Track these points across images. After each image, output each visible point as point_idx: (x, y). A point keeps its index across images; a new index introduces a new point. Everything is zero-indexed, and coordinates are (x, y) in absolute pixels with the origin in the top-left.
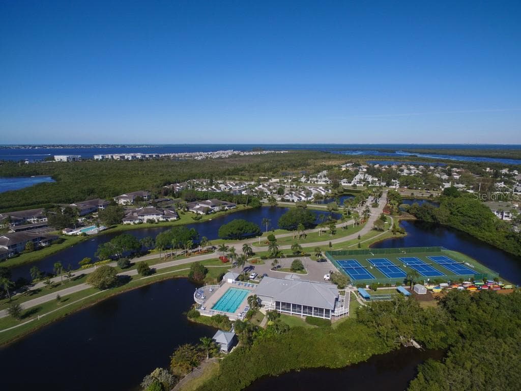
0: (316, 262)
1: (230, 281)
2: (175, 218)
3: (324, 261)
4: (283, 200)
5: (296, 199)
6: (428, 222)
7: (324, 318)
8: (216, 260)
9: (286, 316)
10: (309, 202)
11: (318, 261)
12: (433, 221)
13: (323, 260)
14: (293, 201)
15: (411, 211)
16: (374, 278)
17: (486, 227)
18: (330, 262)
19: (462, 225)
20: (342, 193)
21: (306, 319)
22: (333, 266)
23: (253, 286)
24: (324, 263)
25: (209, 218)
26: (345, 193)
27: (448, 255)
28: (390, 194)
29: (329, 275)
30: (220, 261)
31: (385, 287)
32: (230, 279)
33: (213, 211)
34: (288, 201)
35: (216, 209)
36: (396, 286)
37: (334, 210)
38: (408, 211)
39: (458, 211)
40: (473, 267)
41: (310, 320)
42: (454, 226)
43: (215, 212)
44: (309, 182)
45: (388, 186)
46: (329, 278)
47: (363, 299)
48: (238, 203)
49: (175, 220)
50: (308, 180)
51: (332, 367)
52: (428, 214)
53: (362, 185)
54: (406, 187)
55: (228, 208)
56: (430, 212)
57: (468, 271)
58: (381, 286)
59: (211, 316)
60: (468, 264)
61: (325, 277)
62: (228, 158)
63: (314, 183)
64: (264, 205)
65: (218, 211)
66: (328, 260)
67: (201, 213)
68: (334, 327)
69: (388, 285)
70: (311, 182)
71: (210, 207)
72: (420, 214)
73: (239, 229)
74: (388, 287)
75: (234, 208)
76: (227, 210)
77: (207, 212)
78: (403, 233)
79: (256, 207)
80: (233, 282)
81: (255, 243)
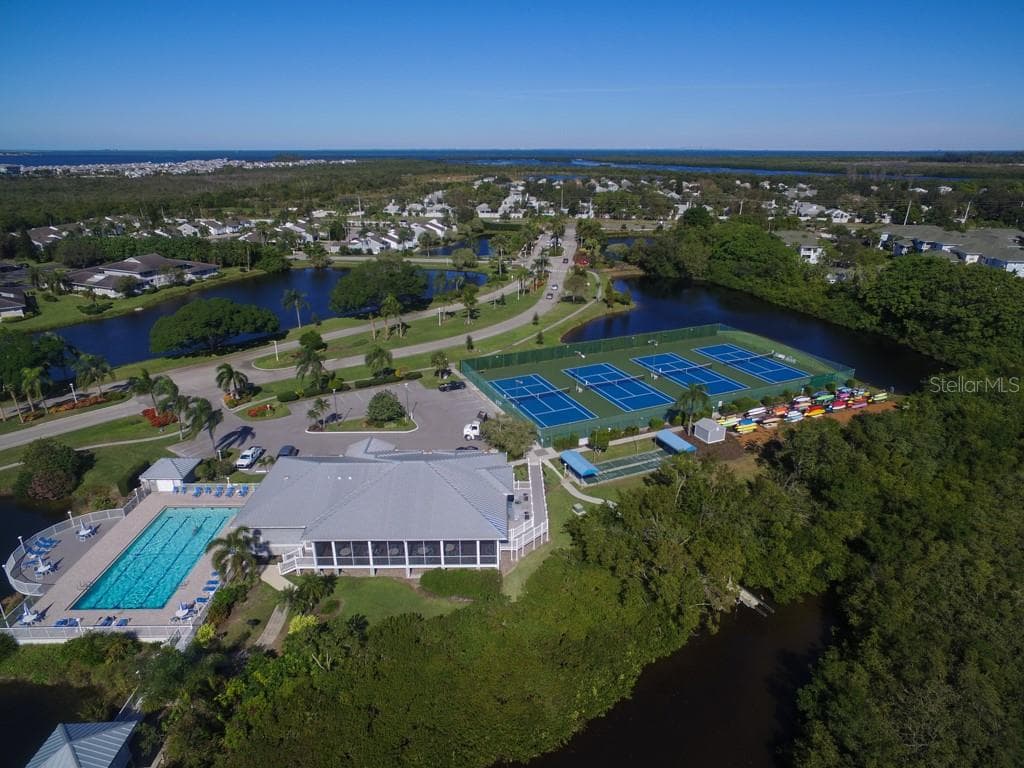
0: (438, 390)
1: (165, 486)
2: (20, 313)
3: (458, 388)
4: (344, 251)
5: (376, 247)
6: (669, 278)
7: (478, 566)
8: (131, 422)
9: (355, 583)
10: (408, 252)
11: (444, 390)
12: (678, 276)
13: (456, 385)
14: (370, 252)
15: (632, 258)
16: (593, 416)
17: (785, 278)
18: (475, 388)
19: (736, 278)
20: (481, 231)
21: (423, 580)
22: (484, 397)
23: (244, 494)
24: (458, 391)
25: (137, 305)
26: (487, 232)
27: (733, 341)
28: (582, 227)
29: (477, 424)
30: (147, 422)
31: (623, 436)
32: (164, 482)
33: (147, 287)
34: (358, 252)
35: (159, 280)
36: (649, 431)
37: (469, 266)
38: (625, 260)
39: (725, 251)
40: (794, 361)
41: (435, 583)
42: (721, 282)
43: (156, 290)
44: (405, 214)
45: (574, 215)
46: (476, 432)
47: (577, 481)
48: (226, 265)
49: (18, 320)
50: (403, 210)
51: (527, 755)
52: (668, 259)
53: (521, 216)
54: (607, 216)
55: (194, 278)
56: (672, 254)
57: (788, 374)
58: (615, 435)
59: (62, 641)
60: (780, 356)
61: (467, 431)
62: (213, 173)
63: (417, 215)
64: (296, 266)
65: (163, 287)
66: (469, 383)
67: (111, 294)
68: (513, 590)
69: (632, 431)
70: (410, 214)
71: (138, 277)
72: (653, 261)
73: (208, 324)
74: (633, 435)
75: (213, 278)
76: (191, 282)
77: (129, 289)
78: (628, 304)
79: (276, 273)
80: (176, 489)
81: (263, 359)
